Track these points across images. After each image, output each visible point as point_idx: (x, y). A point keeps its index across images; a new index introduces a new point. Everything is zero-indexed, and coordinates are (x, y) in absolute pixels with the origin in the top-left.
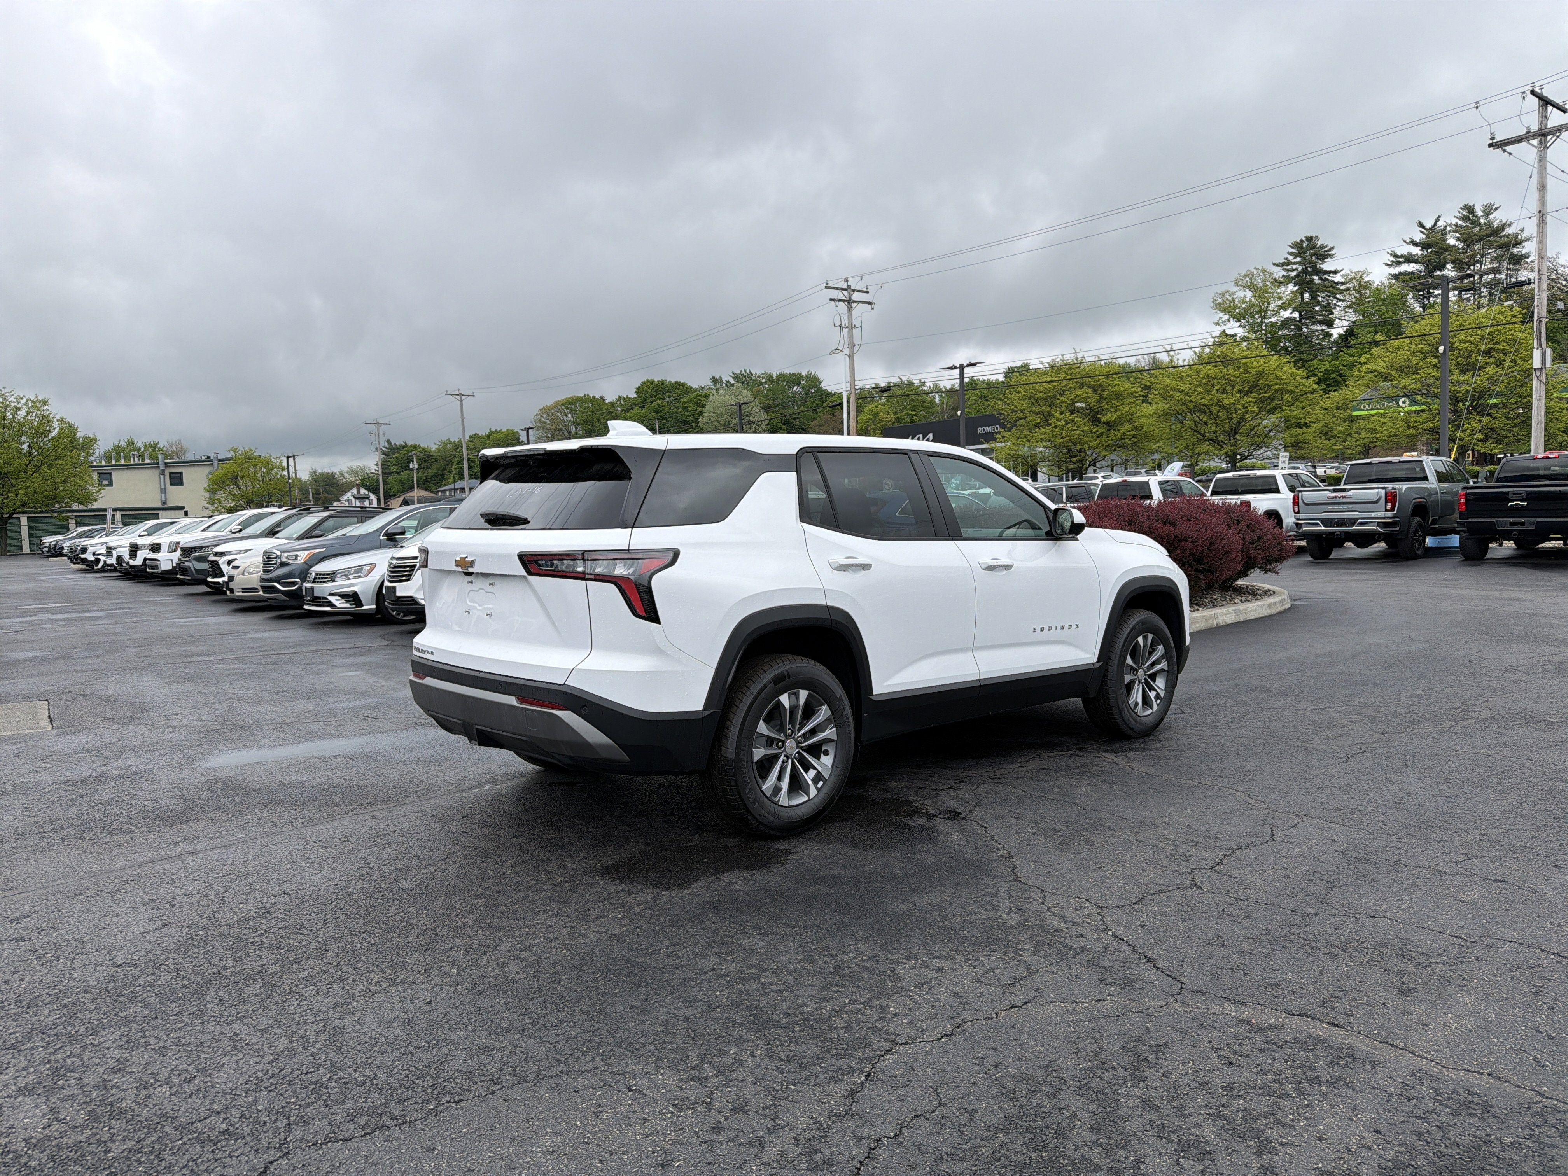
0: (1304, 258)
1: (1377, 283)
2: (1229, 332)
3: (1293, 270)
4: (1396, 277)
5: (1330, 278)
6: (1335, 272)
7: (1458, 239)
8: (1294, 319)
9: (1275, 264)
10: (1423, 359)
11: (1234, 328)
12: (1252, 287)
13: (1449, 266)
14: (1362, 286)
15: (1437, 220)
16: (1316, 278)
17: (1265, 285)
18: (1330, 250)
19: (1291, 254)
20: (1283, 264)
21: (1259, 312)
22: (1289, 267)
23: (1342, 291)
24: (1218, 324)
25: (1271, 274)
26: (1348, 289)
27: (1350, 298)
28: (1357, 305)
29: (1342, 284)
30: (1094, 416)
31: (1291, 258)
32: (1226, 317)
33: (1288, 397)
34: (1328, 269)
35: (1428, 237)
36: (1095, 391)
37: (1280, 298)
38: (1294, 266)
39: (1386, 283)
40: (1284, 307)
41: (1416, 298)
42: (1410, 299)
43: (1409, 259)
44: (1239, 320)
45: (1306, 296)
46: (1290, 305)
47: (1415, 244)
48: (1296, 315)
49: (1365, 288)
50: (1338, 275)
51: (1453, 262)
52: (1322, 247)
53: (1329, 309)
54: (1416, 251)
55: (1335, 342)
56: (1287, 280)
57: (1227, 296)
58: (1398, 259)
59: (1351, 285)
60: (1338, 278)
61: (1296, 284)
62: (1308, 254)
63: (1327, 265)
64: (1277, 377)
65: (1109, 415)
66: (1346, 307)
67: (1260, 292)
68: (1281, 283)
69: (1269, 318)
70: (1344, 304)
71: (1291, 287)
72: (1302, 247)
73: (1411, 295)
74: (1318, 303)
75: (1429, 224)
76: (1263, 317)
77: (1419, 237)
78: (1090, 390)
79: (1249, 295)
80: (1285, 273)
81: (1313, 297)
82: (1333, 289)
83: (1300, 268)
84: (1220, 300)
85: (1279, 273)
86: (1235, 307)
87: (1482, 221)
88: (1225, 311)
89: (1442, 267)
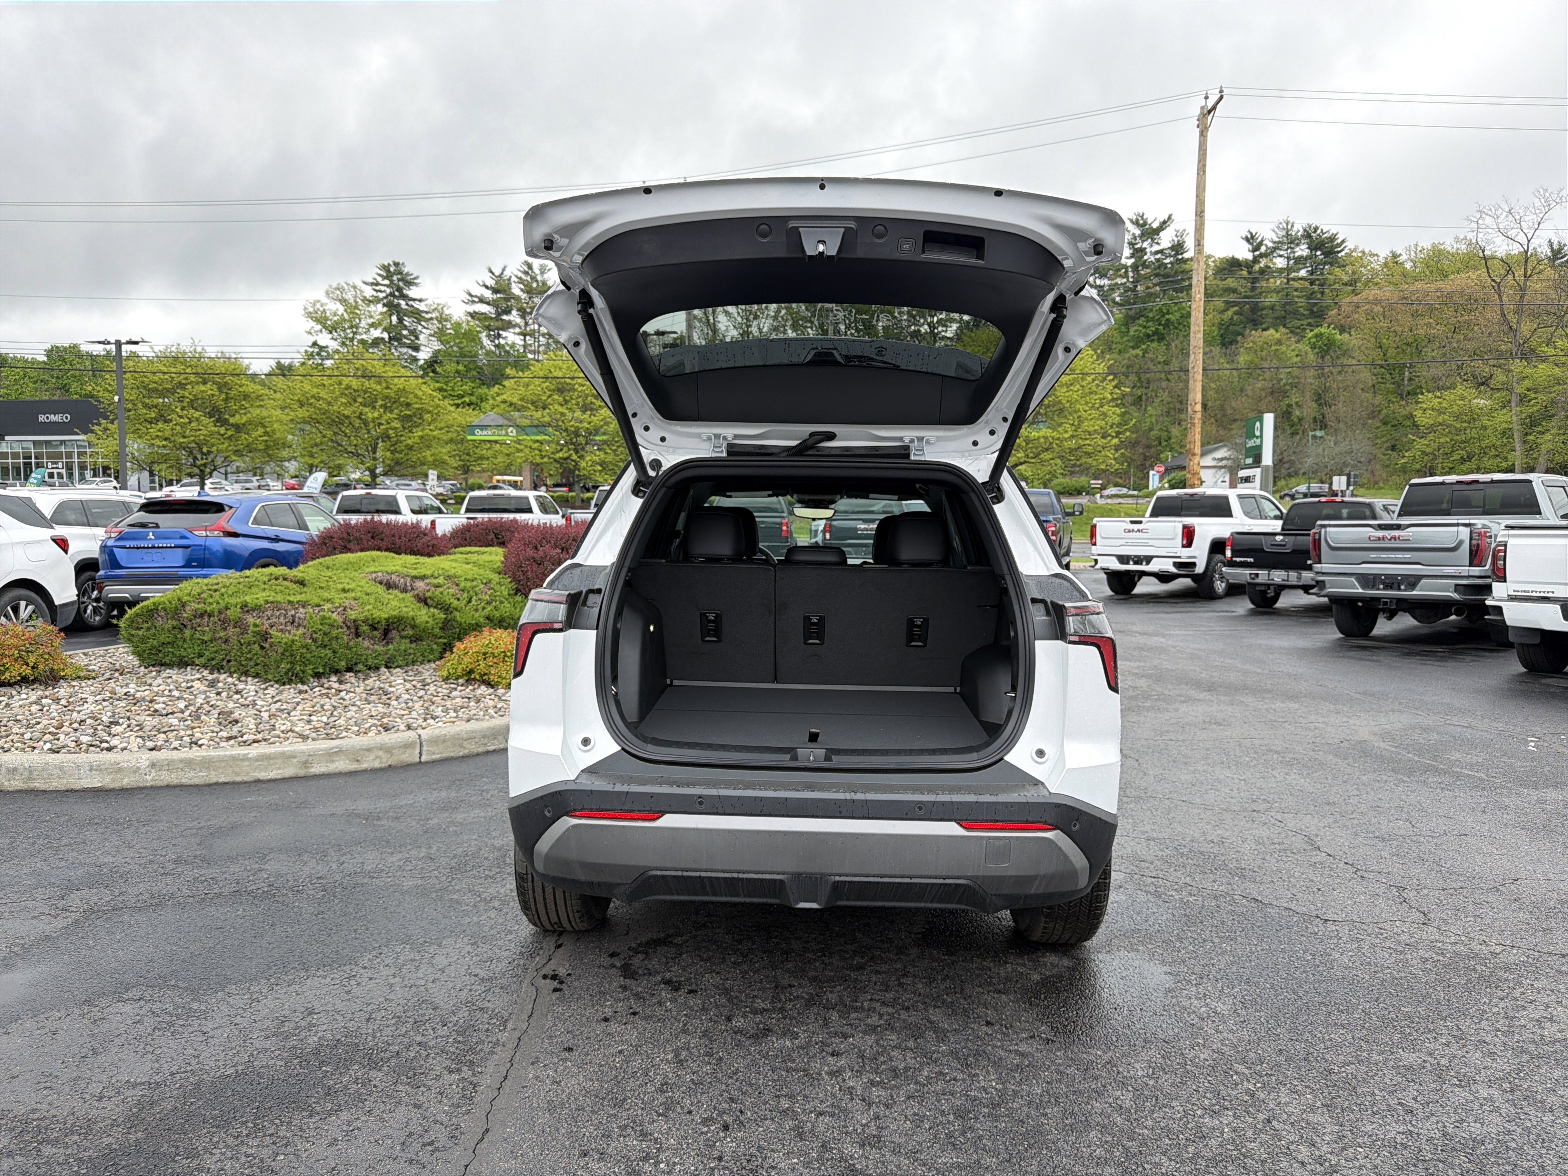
0: (391, 281)
1: (455, 318)
2: (321, 343)
3: (380, 291)
4: (473, 315)
5: (416, 305)
6: (420, 300)
7: (522, 290)
8: (383, 339)
9: (364, 283)
10: (550, 396)
11: (325, 339)
12: (343, 301)
13: (514, 312)
14: (442, 319)
15: (504, 270)
16: (403, 303)
17: (356, 302)
18: (415, 278)
19: (380, 275)
20: (372, 284)
21: (351, 327)
22: (378, 288)
23: (427, 320)
24: (310, 333)
25: (362, 291)
26: (432, 319)
27: (435, 326)
28: (440, 334)
29: (427, 312)
30: (217, 415)
31: (379, 279)
32: (319, 327)
33: (427, 417)
34: (414, 297)
35: (497, 283)
36: (220, 389)
37: (371, 317)
38: (383, 288)
39: (464, 318)
40: (373, 325)
41: (489, 336)
42: (483, 336)
43: (482, 300)
44: (331, 332)
45: (394, 319)
46: (380, 324)
47: (487, 287)
48: (386, 336)
49: (446, 320)
50: (423, 304)
51: (518, 310)
52: (407, 274)
53: (415, 334)
54: (488, 294)
55: (421, 367)
56: (377, 300)
57: (318, 305)
58: (473, 299)
59: (434, 315)
60: (422, 307)
61: (384, 305)
62: (395, 278)
63: (413, 292)
64: (416, 396)
65: (237, 417)
66: (430, 335)
67: (352, 309)
68: (370, 301)
69: (361, 334)
70: (428, 332)
71: (380, 308)
72: (389, 271)
73: (484, 334)
74: (405, 327)
75: (497, 273)
76: (355, 333)
77: (490, 282)
78: (215, 387)
79: (341, 309)
80: (375, 293)
81: (400, 320)
82: (417, 315)
83: (388, 291)
84: (311, 310)
85: (369, 292)
86: (327, 319)
87: (539, 278)
88: (317, 321)
89: (508, 312)
